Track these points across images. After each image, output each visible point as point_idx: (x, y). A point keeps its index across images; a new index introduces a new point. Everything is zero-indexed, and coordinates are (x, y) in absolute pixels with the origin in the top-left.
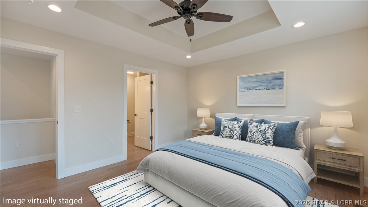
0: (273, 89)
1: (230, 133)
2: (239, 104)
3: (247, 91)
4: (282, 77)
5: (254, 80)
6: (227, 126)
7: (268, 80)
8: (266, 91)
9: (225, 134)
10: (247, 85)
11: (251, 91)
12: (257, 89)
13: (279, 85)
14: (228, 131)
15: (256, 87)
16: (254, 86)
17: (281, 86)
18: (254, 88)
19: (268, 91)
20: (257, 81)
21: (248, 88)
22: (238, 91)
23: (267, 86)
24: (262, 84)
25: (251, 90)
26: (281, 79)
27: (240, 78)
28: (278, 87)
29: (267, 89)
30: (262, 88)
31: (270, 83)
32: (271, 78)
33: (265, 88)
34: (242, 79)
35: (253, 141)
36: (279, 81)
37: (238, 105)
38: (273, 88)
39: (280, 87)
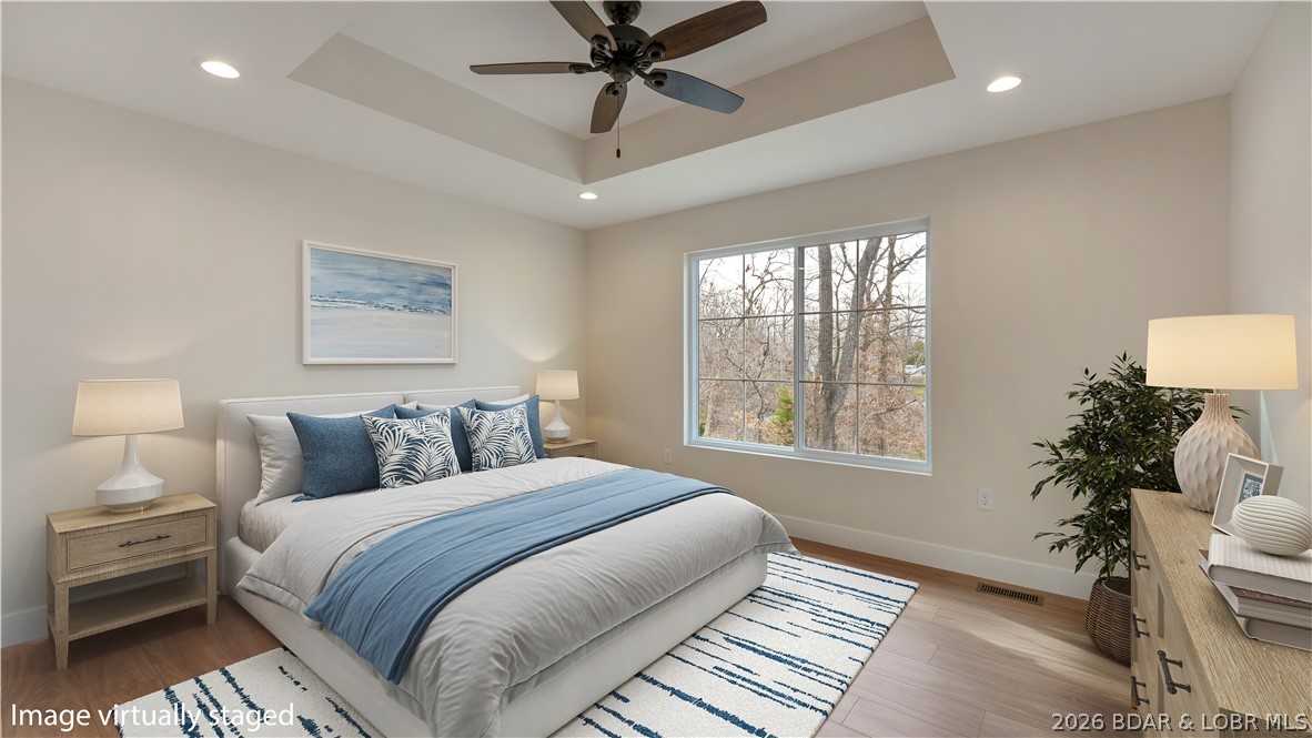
0: (427, 310)
1: (440, 459)
2: (312, 356)
3: (347, 307)
4: (448, 282)
5: (373, 271)
6: (422, 437)
7: (414, 282)
8: (407, 315)
9: (422, 467)
10: (347, 284)
11: (363, 312)
12: (381, 304)
13: (441, 303)
14: (433, 451)
15: (379, 297)
16: (372, 294)
17: (446, 306)
18: (370, 300)
19: (414, 316)
20: (383, 279)
21: (349, 296)
22: (308, 302)
23: (412, 301)
24: (398, 293)
25: (359, 306)
26: (446, 286)
27: (314, 250)
28: (439, 307)
29: (411, 310)
30: (398, 304)
31: (419, 292)
32: (421, 279)
33: (405, 307)
34: (327, 258)
35: (505, 461)
36: (441, 291)
37: (309, 360)
38: (426, 308)
39: (445, 309)
